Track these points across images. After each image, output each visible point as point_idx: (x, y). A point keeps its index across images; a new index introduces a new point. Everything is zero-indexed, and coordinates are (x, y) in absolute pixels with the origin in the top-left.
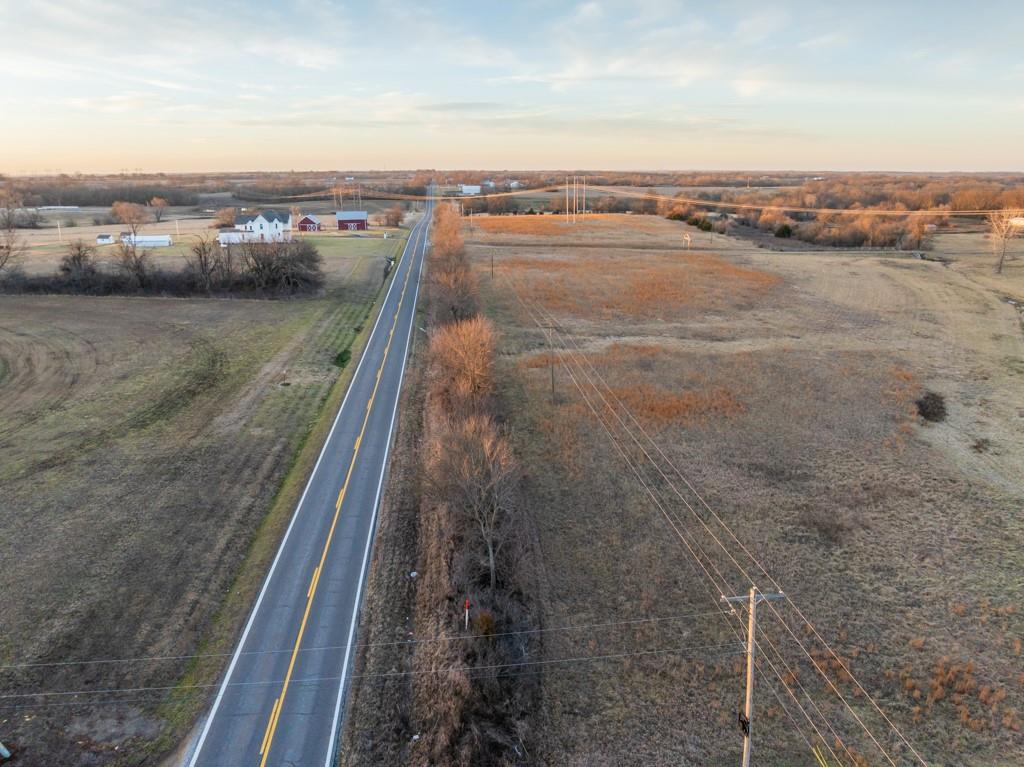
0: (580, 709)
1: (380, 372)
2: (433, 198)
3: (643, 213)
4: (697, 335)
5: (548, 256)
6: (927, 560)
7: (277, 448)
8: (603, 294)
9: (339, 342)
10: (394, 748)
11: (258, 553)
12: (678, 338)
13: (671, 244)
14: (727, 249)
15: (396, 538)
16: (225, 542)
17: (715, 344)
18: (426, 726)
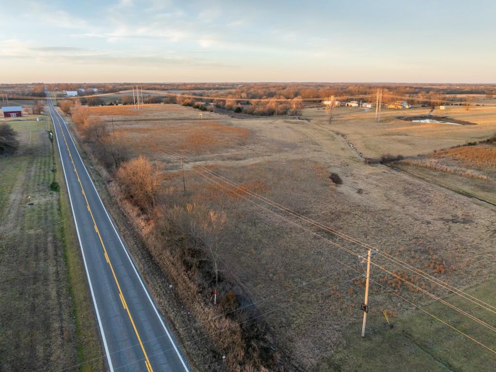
0: (285, 324)
1: (83, 191)
2: (51, 98)
3: (169, 103)
4: (229, 158)
5: (137, 126)
6: (368, 237)
7: (50, 239)
8: (176, 143)
9: (47, 178)
10: (218, 365)
11: (80, 295)
12: (221, 160)
13: (192, 117)
14: (219, 119)
15: (151, 271)
16: (55, 293)
17: (238, 162)
18: (226, 351)
